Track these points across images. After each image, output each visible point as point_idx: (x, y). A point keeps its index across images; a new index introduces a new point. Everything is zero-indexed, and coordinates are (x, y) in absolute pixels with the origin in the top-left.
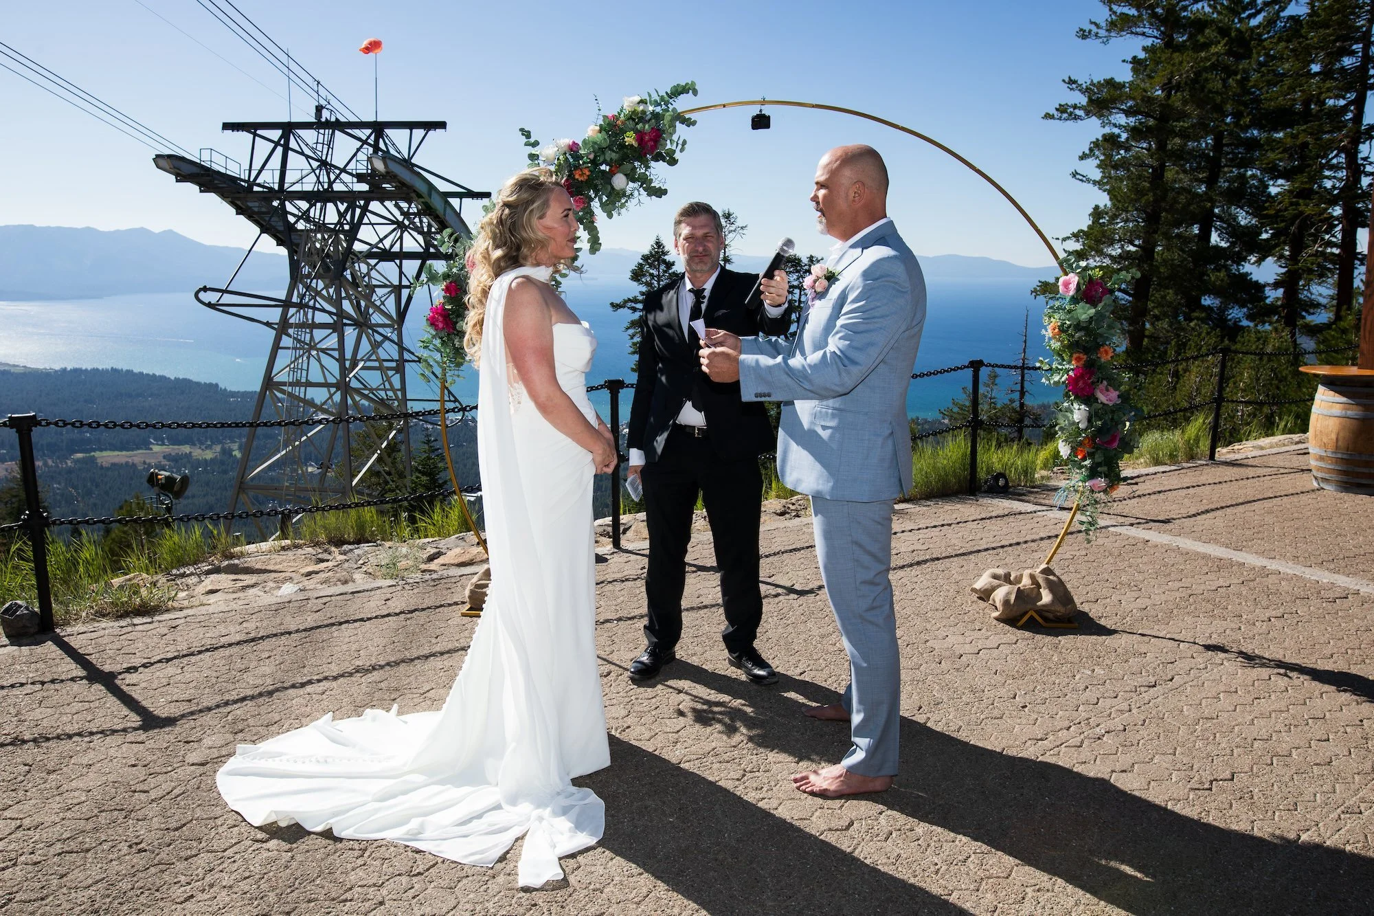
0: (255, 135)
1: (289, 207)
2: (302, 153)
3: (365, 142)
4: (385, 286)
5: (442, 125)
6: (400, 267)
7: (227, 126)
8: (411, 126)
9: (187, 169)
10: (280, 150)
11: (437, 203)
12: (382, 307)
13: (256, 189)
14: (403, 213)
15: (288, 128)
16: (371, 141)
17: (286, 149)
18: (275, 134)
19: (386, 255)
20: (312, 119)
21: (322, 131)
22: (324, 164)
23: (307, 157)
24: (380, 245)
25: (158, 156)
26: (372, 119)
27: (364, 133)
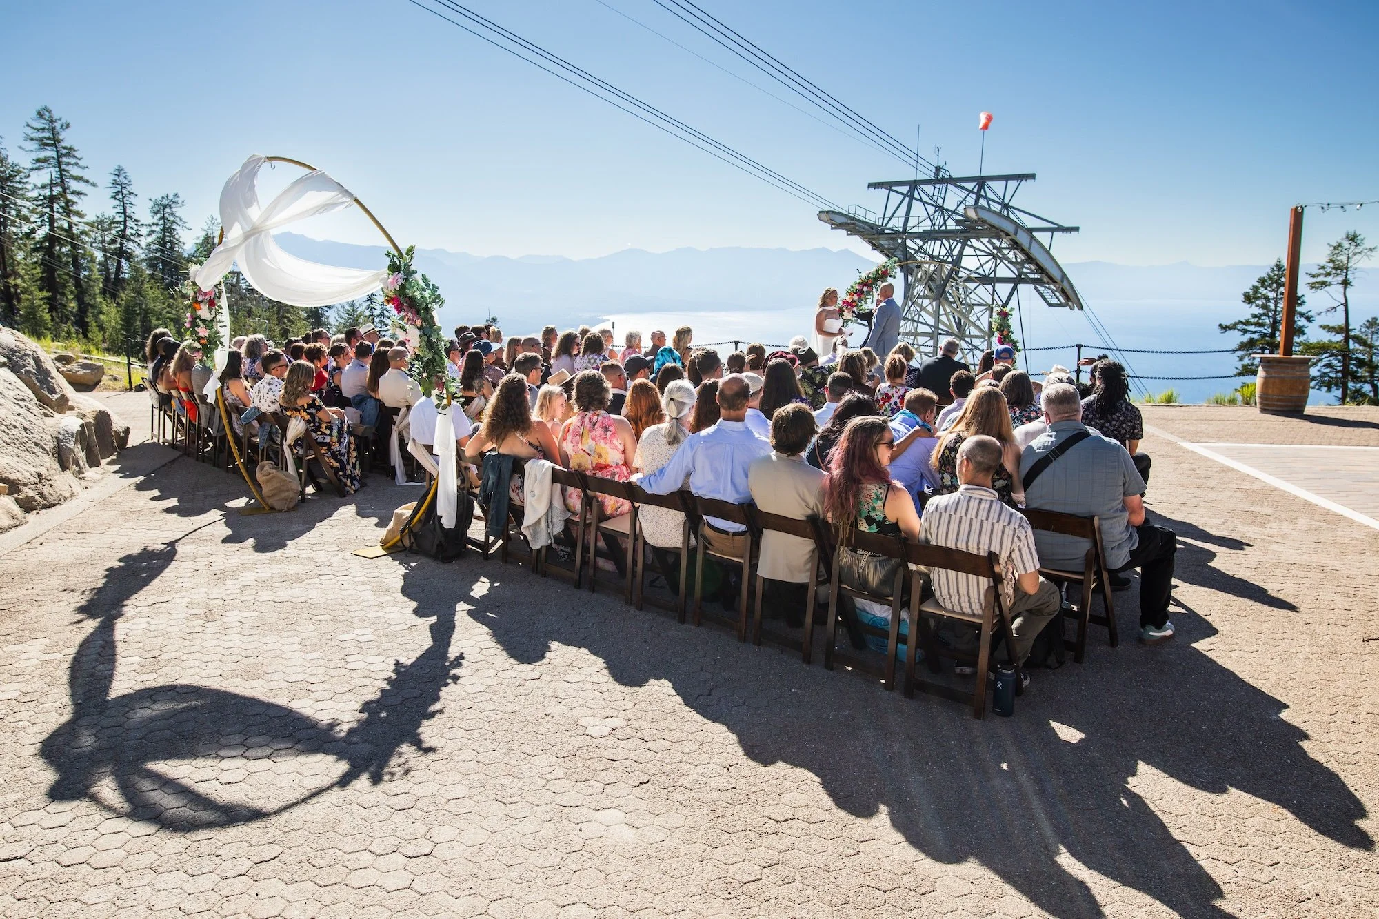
0: (890, 190)
1: (909, 243)
2: (921, 200)
3: (971, 191)
4: (981, 305)
5: (1032, 176)
6: (994, 287)
7: (870, 185)
8: (1007, 178)
9: (839, 220)
10: (907, 199)
11: (1023, 238)
12: (978, 323)
13: (886, 231)
14: (995, 248)
15: (914, 185)
16: (975, 190)
17: (912, 198)
18: (905, 189)
19: (985, 280)
20: (932, 176)
21: (938, 186)
22: (941, 209)
23: (924, 203)
24: (980, 271)
25: (820, 212)
26: (977, 174)
27: (970, 186)
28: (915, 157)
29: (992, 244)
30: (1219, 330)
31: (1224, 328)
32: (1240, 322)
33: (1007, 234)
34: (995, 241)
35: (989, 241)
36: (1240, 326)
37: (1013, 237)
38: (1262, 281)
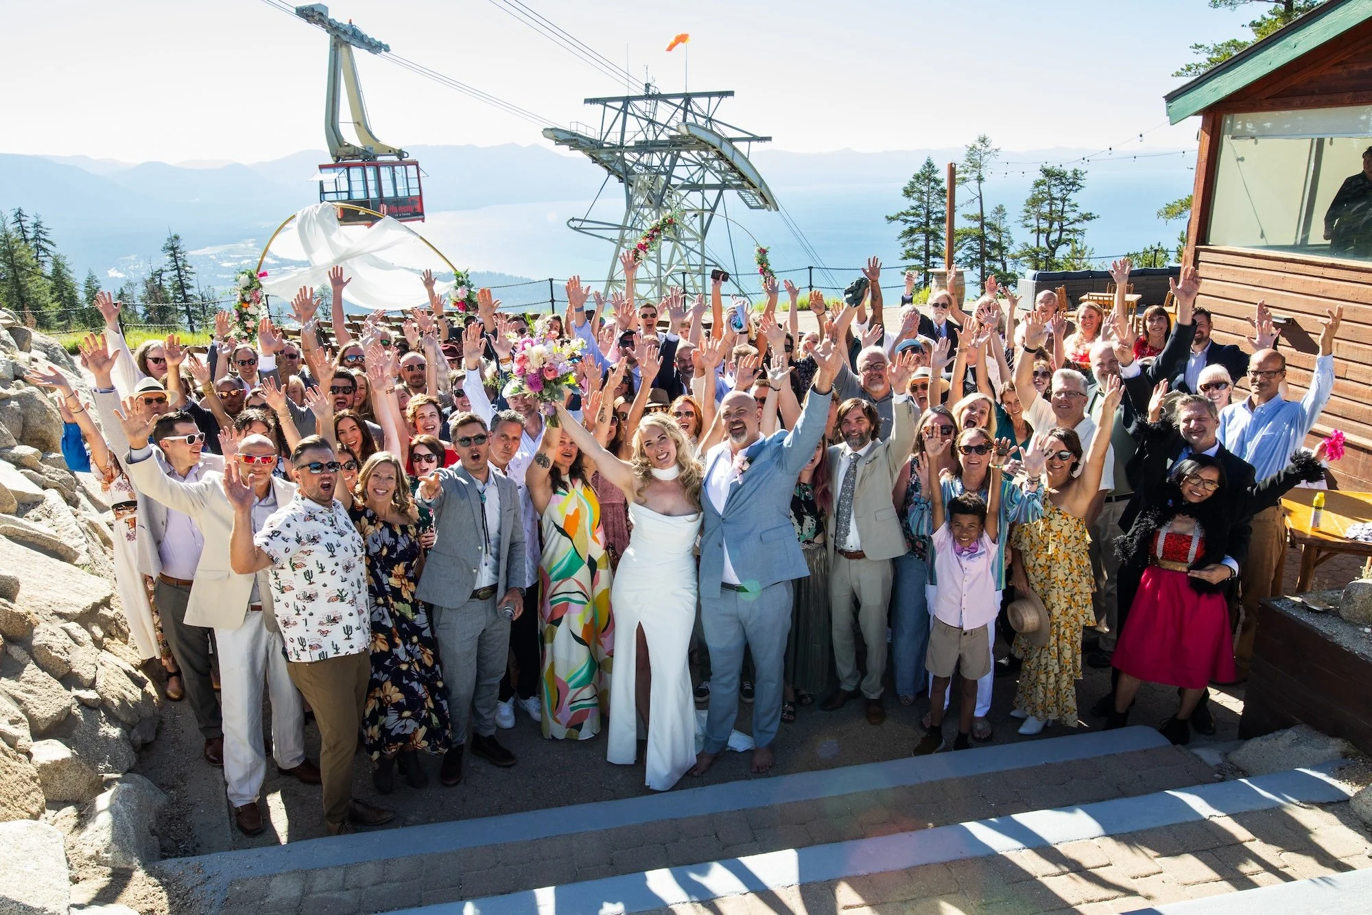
0: (605, 105)
1: (627, 156)
2: (634, 115)
3: (679, 107)
4: (692, 210)
5: (731, 93)
6: (703, 194)
7: (586, 101)
8: (709, 95)
9: (562, 136)
10: (622, 114)
11: (726, 150)
12: (691, 227)
13: (605, 145)
14: (703, 159)
15: (627, 100)
16: (683, 105)
17: (626, 113)
18: (619, 105)
19: (694, 187)
20: (643, 93)
21: (649, 102)
22: (651, 122)
23: (638, 117)
24: (691, 180)
25: (545, 129)
26: (683, 91)
27: (678, 101)
28: (626, 76)
29: (701, 155)
30: (885, 221)
31: (890, 219)
32: (903, 213)
33: (714, 147)
34: (704, 153)
35: (699, 154)
36: (902, 217)
37: (719, 149)
38: (917, 177)
